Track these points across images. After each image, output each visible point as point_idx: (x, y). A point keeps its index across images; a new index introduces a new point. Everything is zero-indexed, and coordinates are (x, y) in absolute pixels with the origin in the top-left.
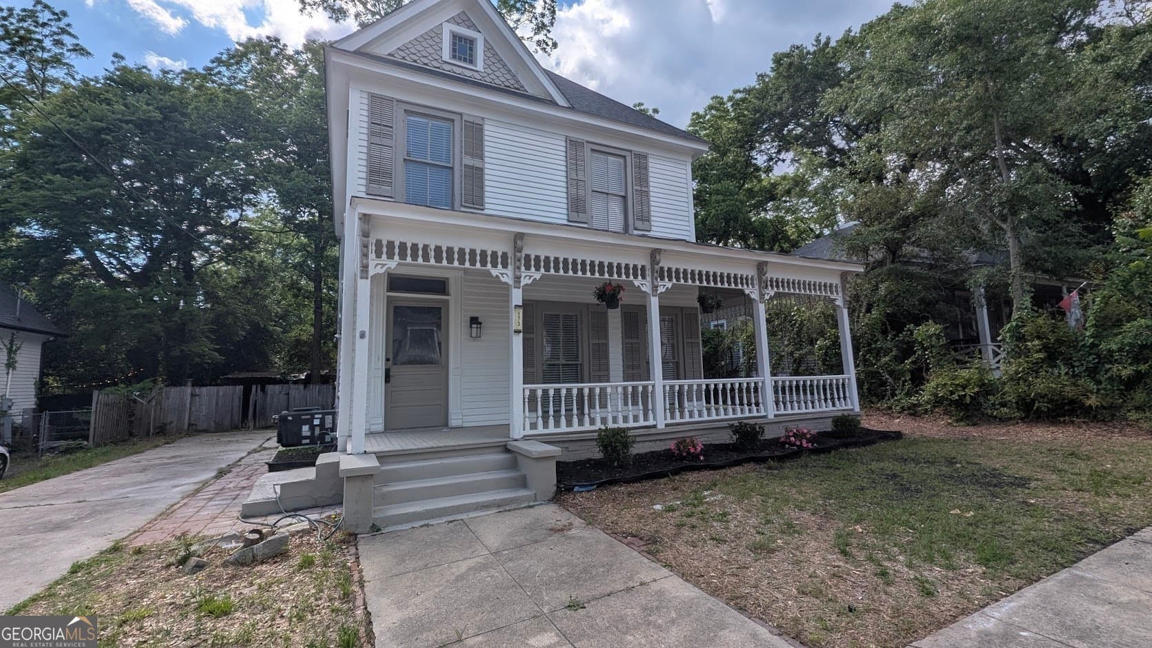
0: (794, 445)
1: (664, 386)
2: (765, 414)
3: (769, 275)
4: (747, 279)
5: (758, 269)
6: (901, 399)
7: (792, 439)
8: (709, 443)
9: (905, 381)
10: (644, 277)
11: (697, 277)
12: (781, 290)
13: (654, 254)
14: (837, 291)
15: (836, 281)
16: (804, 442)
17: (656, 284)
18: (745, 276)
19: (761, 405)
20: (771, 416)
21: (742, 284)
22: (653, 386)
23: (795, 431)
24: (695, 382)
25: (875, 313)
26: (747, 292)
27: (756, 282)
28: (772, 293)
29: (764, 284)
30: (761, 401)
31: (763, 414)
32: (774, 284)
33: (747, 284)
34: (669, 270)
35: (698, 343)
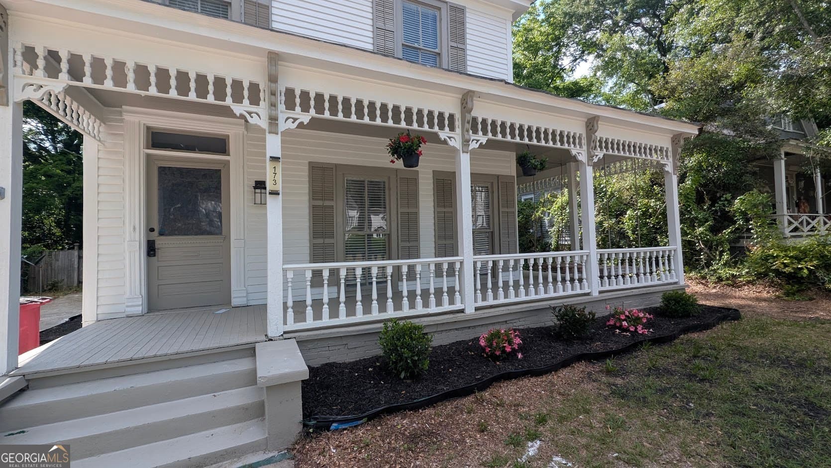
0: (627, 330)
1: (475, 263)
2: (589, 291)
3: (598, 135)
4: (574, 138)
5: (587, 127)
6: (718, 269)
7: (625, 323)
8: (526, 327)
9: (723, 251)
10: (452, 128)
11: (517, 132)
12: (611, 152)
13: (466, 99)
14: (667, 156)
15: (667, 144)
16: (640, 328)
17: (467, 137)
18: (572, 134)
19: (584, 280)
20: (595, 294)
21: (568, 142)
22: (462, 263)
23: (627, 313)
24: (512, 257)
25: (688, 182)
26: (574, 152)
27: (584, 141)
28: (601, 155)
29: (592, 143)
30: (584, 276)
31: (587, 290)
32: (604, 145)
33: (574, 143)
34: (484, 121)
35: (514, 213)
